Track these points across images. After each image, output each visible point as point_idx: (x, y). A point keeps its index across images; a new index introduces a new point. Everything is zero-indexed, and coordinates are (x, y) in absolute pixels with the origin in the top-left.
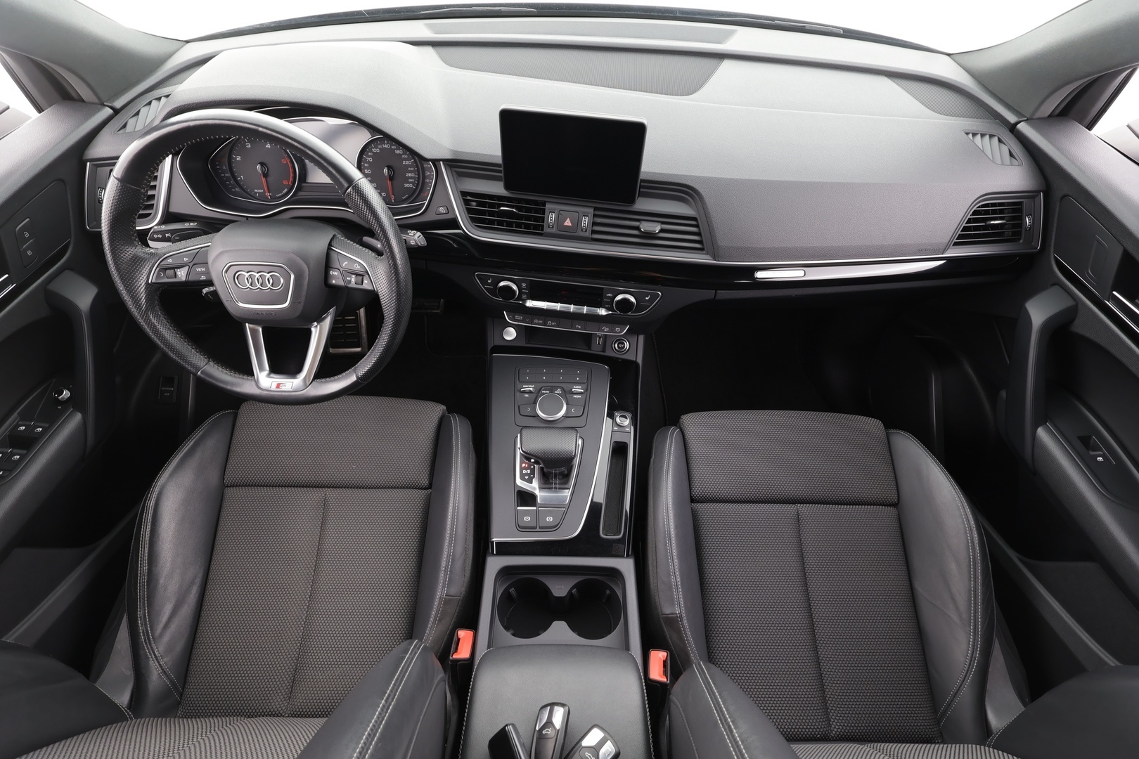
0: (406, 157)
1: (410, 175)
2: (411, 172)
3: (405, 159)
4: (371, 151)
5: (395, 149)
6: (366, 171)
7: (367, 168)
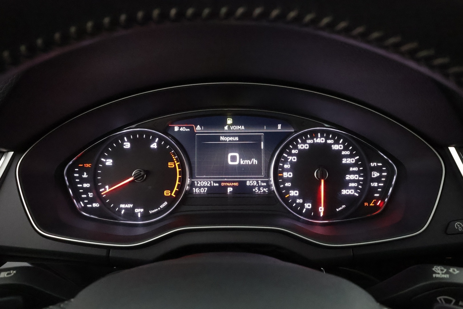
0: (348, 153)
1: (352, 177)
2: (354, 173)
3: (346, 156)
4: (296, 147)
5: (331, 144)
6: (286, 175)
7: (287, 171)
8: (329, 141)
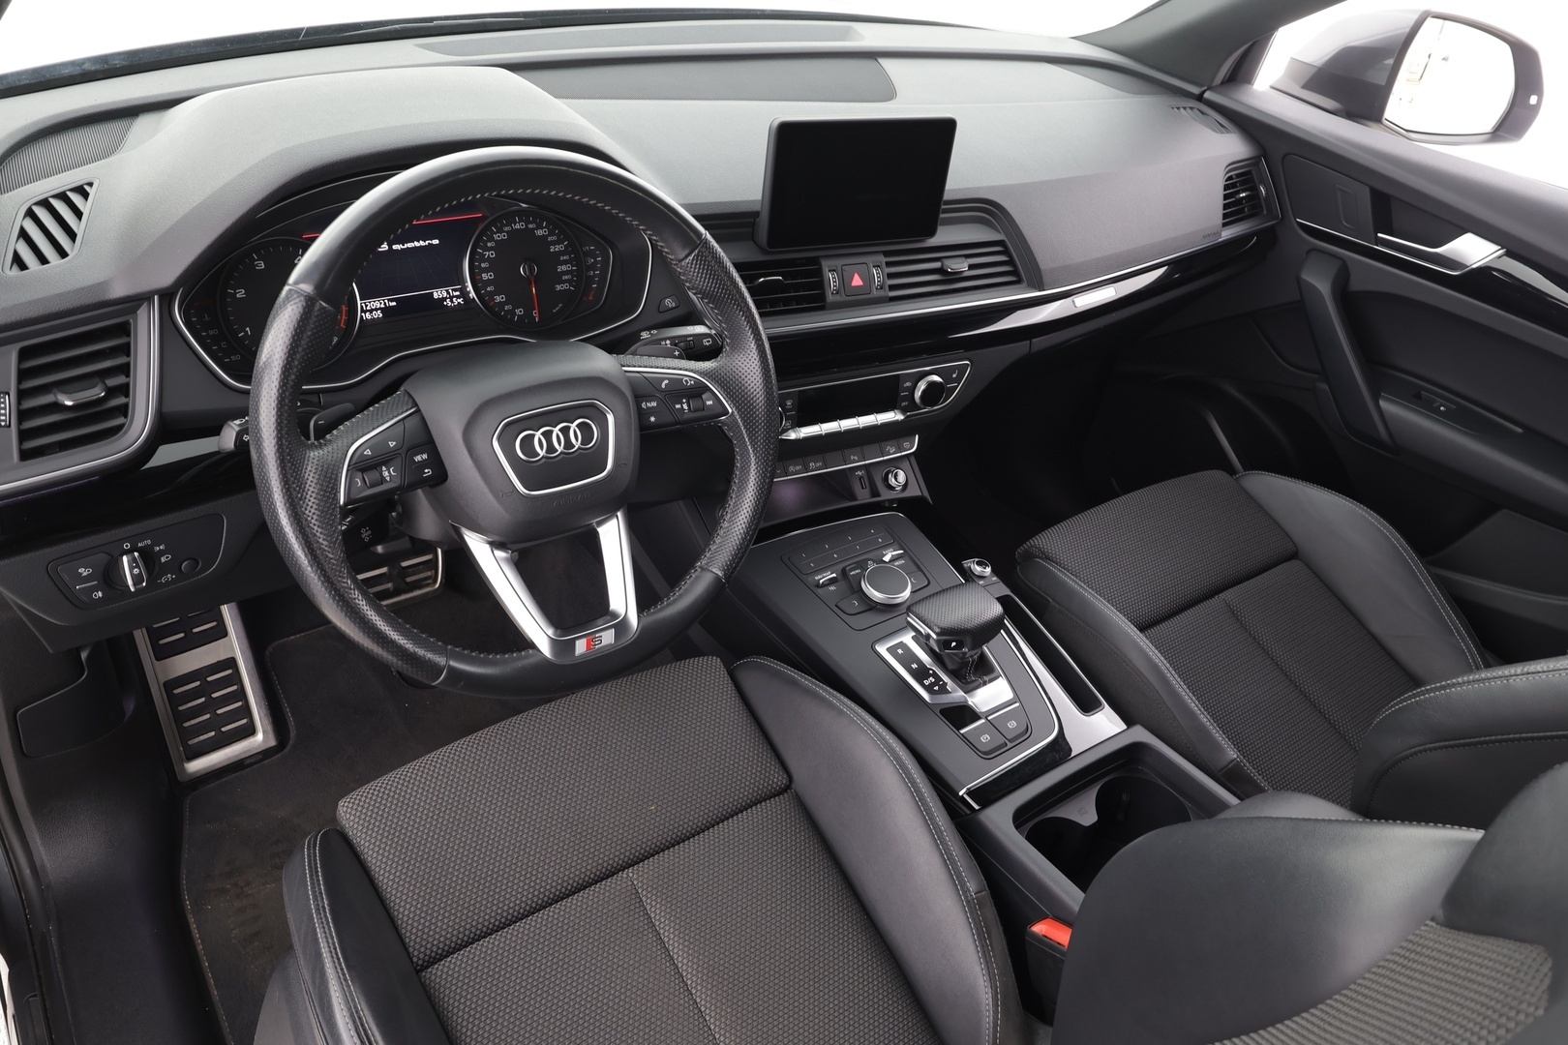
0: (554, 238)
1: (564, 268)
2: (565, 262)
3: (554, 243)
4: (492, 239)
5: (533, 229)
6: (485, 276)
7: (486, 270)
8: (530, 226)
